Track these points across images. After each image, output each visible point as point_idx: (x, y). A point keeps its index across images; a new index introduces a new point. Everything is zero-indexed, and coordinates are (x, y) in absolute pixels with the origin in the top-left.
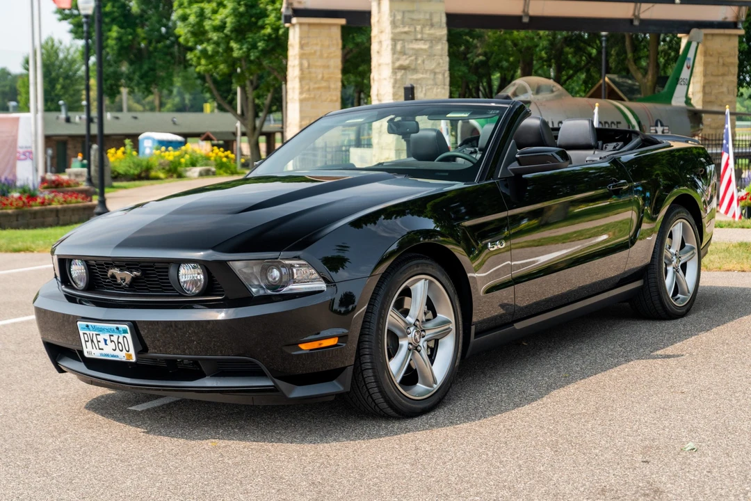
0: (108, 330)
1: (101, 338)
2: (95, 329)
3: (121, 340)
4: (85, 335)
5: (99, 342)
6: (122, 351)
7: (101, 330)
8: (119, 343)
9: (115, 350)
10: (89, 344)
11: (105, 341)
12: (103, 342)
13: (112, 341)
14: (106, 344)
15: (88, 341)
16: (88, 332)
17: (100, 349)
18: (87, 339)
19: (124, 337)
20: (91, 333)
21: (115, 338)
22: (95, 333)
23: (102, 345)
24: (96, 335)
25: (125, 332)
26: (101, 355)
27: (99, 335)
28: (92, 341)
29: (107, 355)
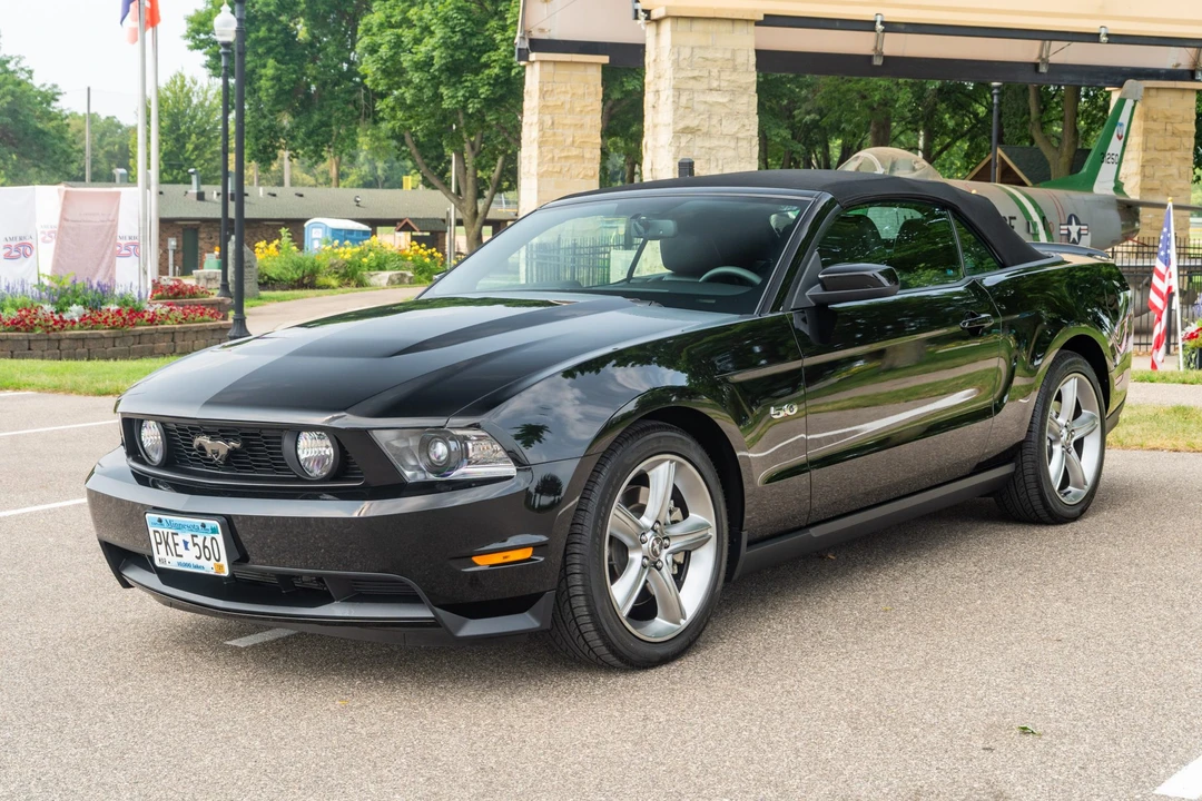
0: (191, 528)
1: (178, 539)
2: (170, 525)
3: (208, 543)
4: (157, 535)
5: (176, 544)
6: (209, 559)
7: (180, 527)
8: (205, 547)
9: (199, 558)
10: (162, 547)
11: (186, 543)
12: (182, 545)
13: (195, 545)
14: (187, 548)
15: (161, 543)
16: (160, 530)
17: (178, 555)
18: (159, 541)
19: (213, 538)
20: (166, 531)
21: (199, 540)
22: (171, 531)
23: (181, 549)
24: (173, 534)
25: (214, 531)
26: (179, 564)
27: (177, 534)
28: (167, 543)
29: (189, 565)
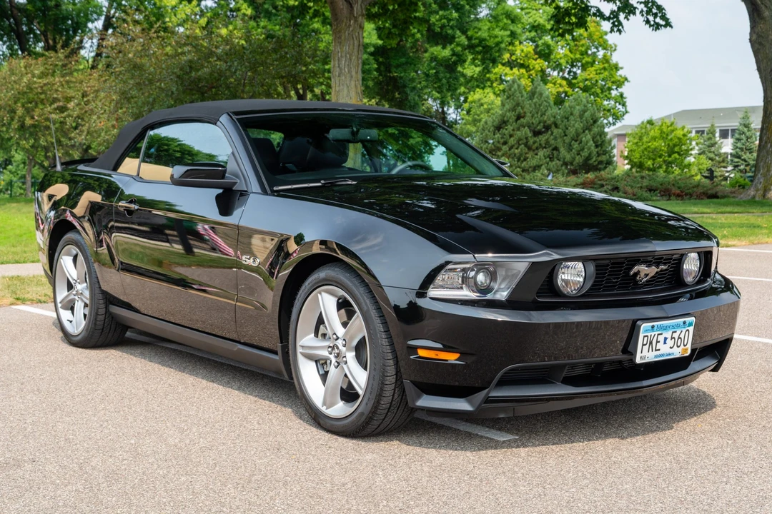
1: (661, 338)
2: (660, 328)
3: (682, 336)
4: (646, 338)
5: (658, 342)
6: (678, 347)
7: (665, 328)
8: (679, 338)
9: (671, 348)
10: (646, 348)
11: (666, 339)
12: (662, 341)
13: (672, 338)
14: (665, 343)
15: (645, 345)
16: (649, 334)
17: (656, 350)
18: (645, 343)
19: (688, 330)
20: (653, 334)
21: (676, 335)
22: (657, 333)
23: (660, 346)
24: (658, 335)
25: (690, 325)
26: (656, 356)
27: (661, 334)
28: (651, 343)
29: (663, 355)
